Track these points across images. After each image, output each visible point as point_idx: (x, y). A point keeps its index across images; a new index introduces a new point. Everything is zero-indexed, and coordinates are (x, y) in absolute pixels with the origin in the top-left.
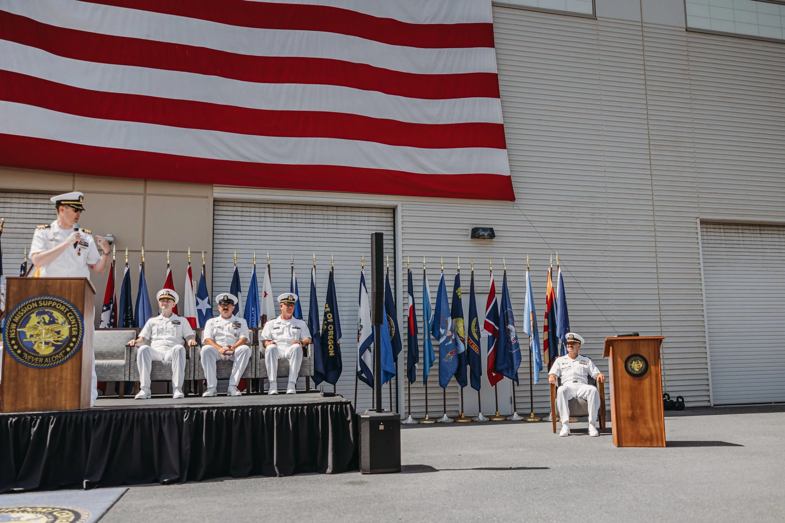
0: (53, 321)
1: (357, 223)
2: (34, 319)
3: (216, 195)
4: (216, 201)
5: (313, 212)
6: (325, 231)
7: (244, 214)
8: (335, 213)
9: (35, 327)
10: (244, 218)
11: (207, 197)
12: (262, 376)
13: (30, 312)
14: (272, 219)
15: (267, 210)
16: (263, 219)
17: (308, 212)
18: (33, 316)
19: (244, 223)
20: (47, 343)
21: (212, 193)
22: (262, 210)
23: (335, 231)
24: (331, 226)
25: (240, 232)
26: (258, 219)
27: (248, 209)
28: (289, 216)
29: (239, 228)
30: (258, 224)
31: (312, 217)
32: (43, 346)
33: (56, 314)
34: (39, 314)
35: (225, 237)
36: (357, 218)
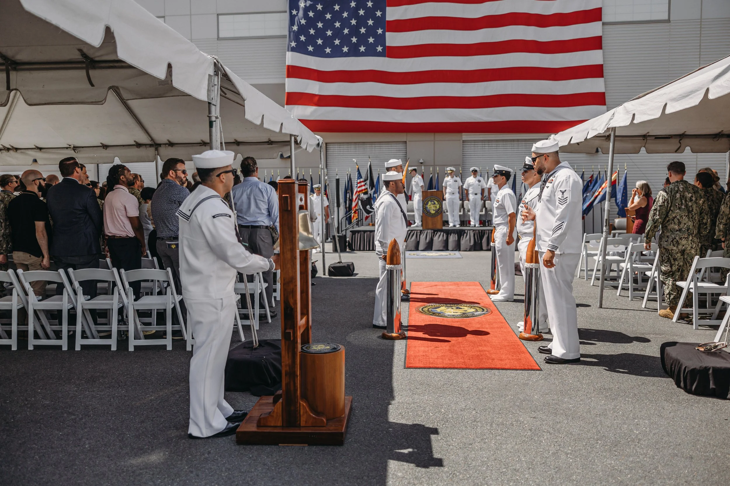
0: (434, 204)
1: (528, 147)
2: (430, 203)
3: (463, 139)
4: (463, 141)
5: (506, 143)
6: (512, 152)
7: (475, 146)
8: (517, 143)
9: (430, 205)
10: (475, 148)
11: (460, 140)
12: (489, 219)
13: (429, 201)
14: (487, 148)
15: (486, 143)
16: (483, 148)
17: (504, 143)
18: (429, 202)
19: (475, 150)
20: (433, 210)
21: (462, 138)
22: (483, 143)
23: (517, 152)
24: (515, 149)
25: (473, 154)
26: (481, 148)
27: (477, 143)
28: (496, 145)
29: (473, 152)
30: (481, 150)
31: (506, 145)
32: (432, 211)
33: (435, 202)
34: (431, 201)
35: (467, 157)
36: (528, 145)
